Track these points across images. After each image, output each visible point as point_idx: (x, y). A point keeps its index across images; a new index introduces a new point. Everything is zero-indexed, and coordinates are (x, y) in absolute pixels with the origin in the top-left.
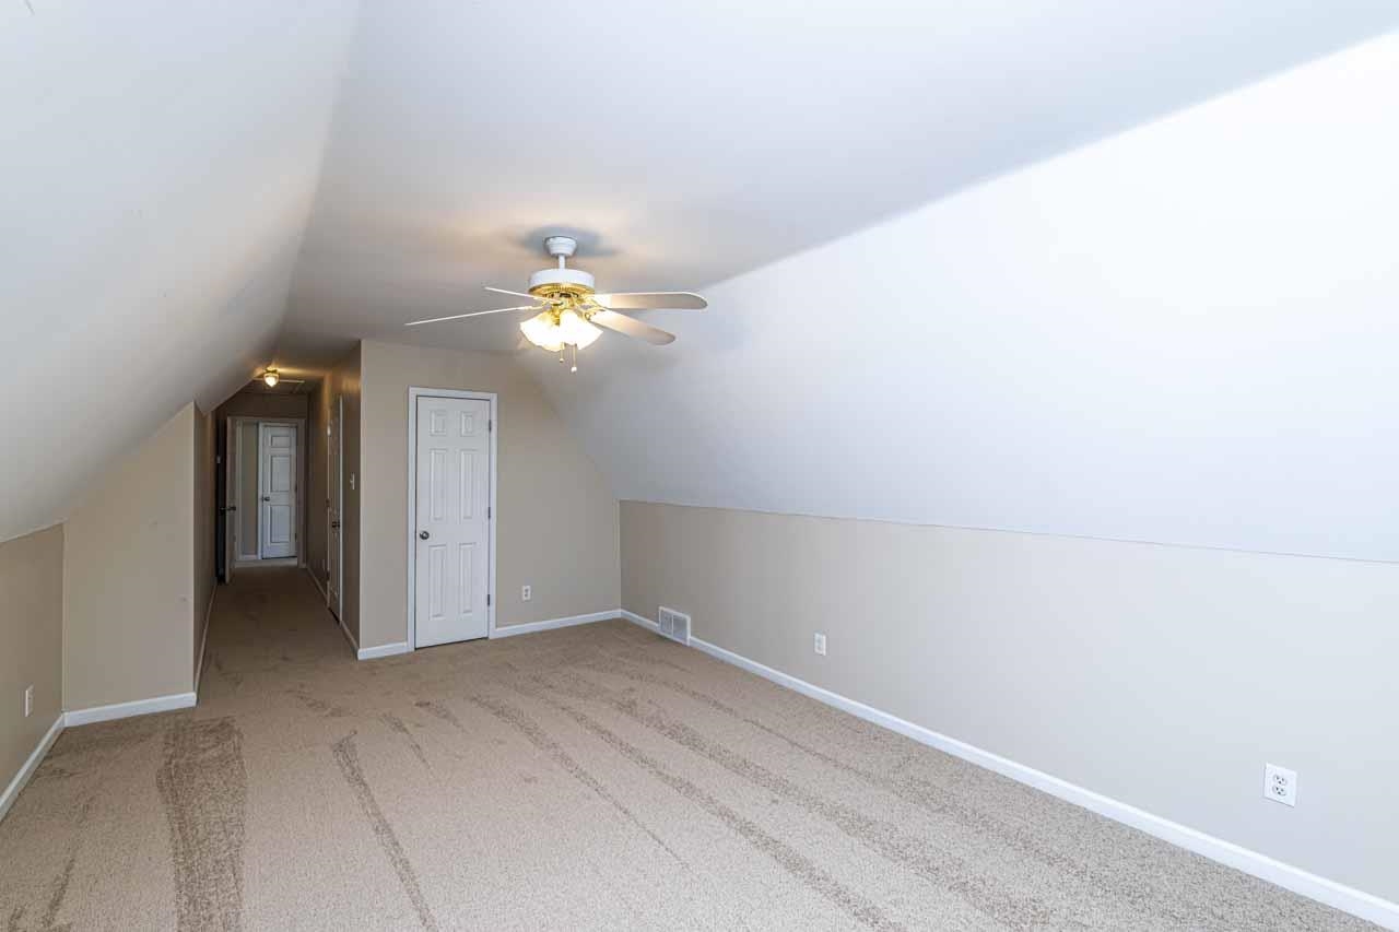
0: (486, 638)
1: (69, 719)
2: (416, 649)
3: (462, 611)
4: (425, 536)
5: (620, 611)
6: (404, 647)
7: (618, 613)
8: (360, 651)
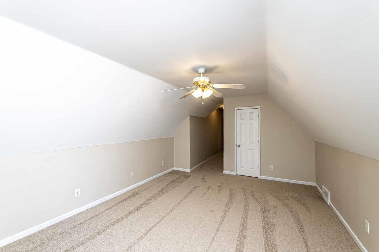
0: (257, 178)
1: (175, 169)
2: (237, 175)
3: (250, 168)
4: (239, 146)
5: (315, 183)
6: (234, 173)
7: (314, 184)
8: (223, 171)
